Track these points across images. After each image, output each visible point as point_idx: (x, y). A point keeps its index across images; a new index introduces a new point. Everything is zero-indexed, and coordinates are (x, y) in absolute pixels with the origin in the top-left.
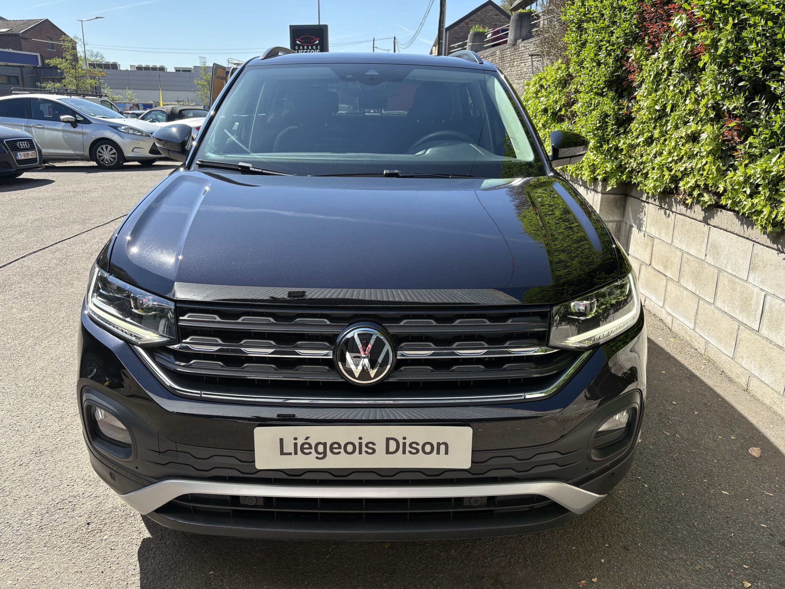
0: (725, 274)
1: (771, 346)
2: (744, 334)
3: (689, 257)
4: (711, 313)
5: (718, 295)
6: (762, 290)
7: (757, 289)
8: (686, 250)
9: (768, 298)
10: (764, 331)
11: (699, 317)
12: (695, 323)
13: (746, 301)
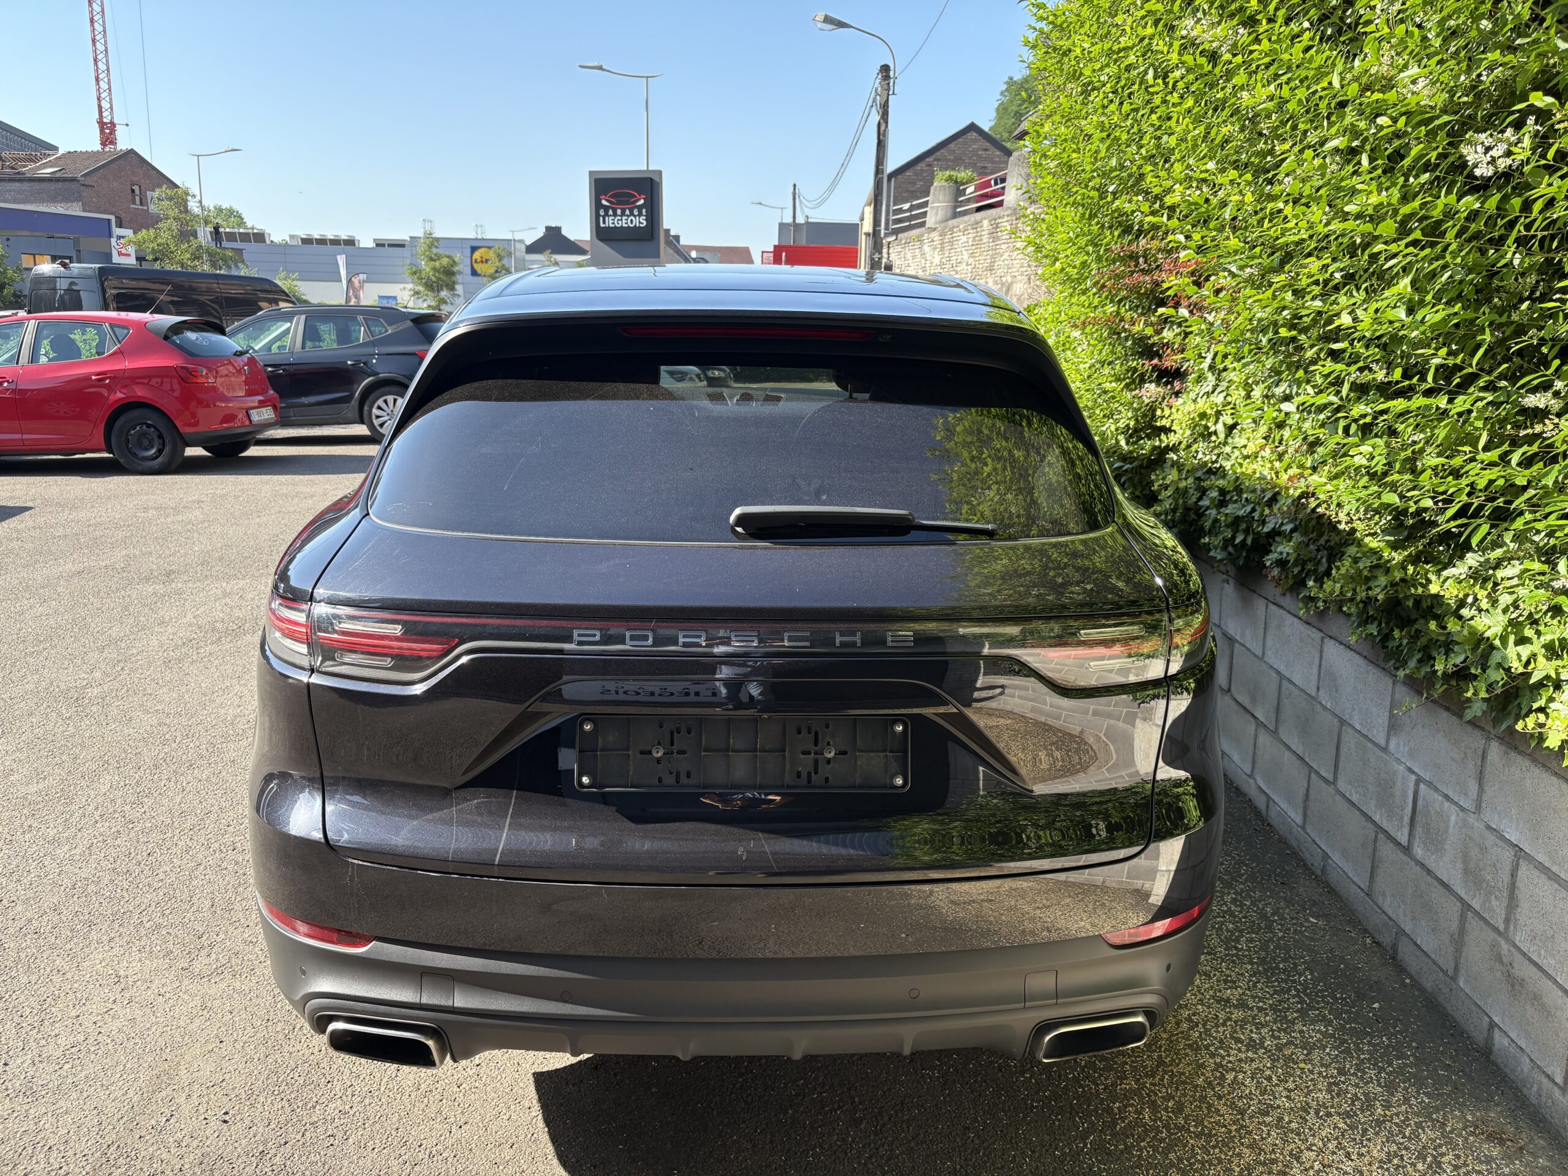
0: (1349, 730)
1: (1430, 880)
2: (1387, 850)
3: (1291, 686)
4: (1330, 801)
5: (1340, 769)
6: (1411, 770)
7: (1402, 769)
8: (1287, 674)
9: (1422, 786)
10: (1419, 851)
11: (1310, 804)
12: (1305, 815)
13: (1385, 788)
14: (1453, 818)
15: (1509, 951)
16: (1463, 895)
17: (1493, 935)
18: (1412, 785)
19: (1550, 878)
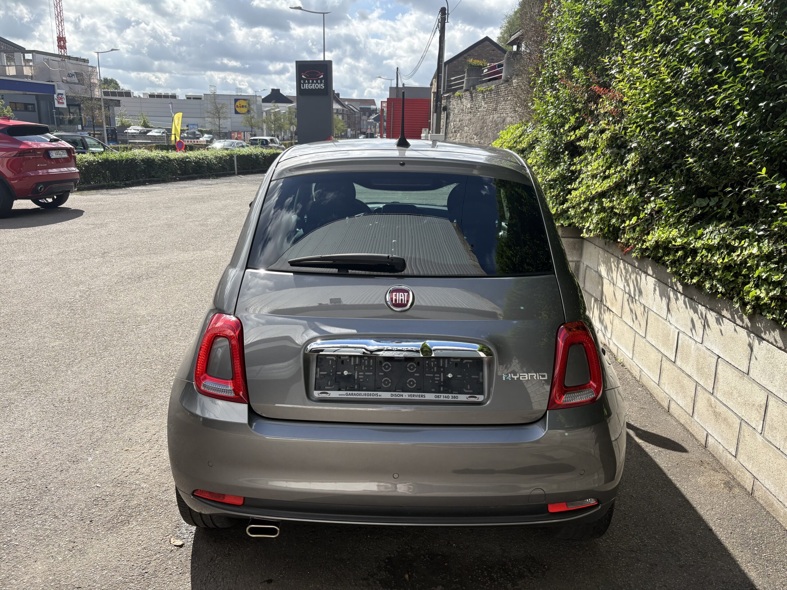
0: (652, 312)
1: (683, 375)
4: (644, 346)
5: (648, 331)
6: (676, 327)
7: (673, 327)
9: (680, 334)
10: (678, 363)
11: (635, 348)
12: (633, 353)
13: (666, 336)
14: (693, 347)
15: (715, 401)
16: (697, 380)
17: (708, 395)
18: (676, 334)
19: (731, 368)
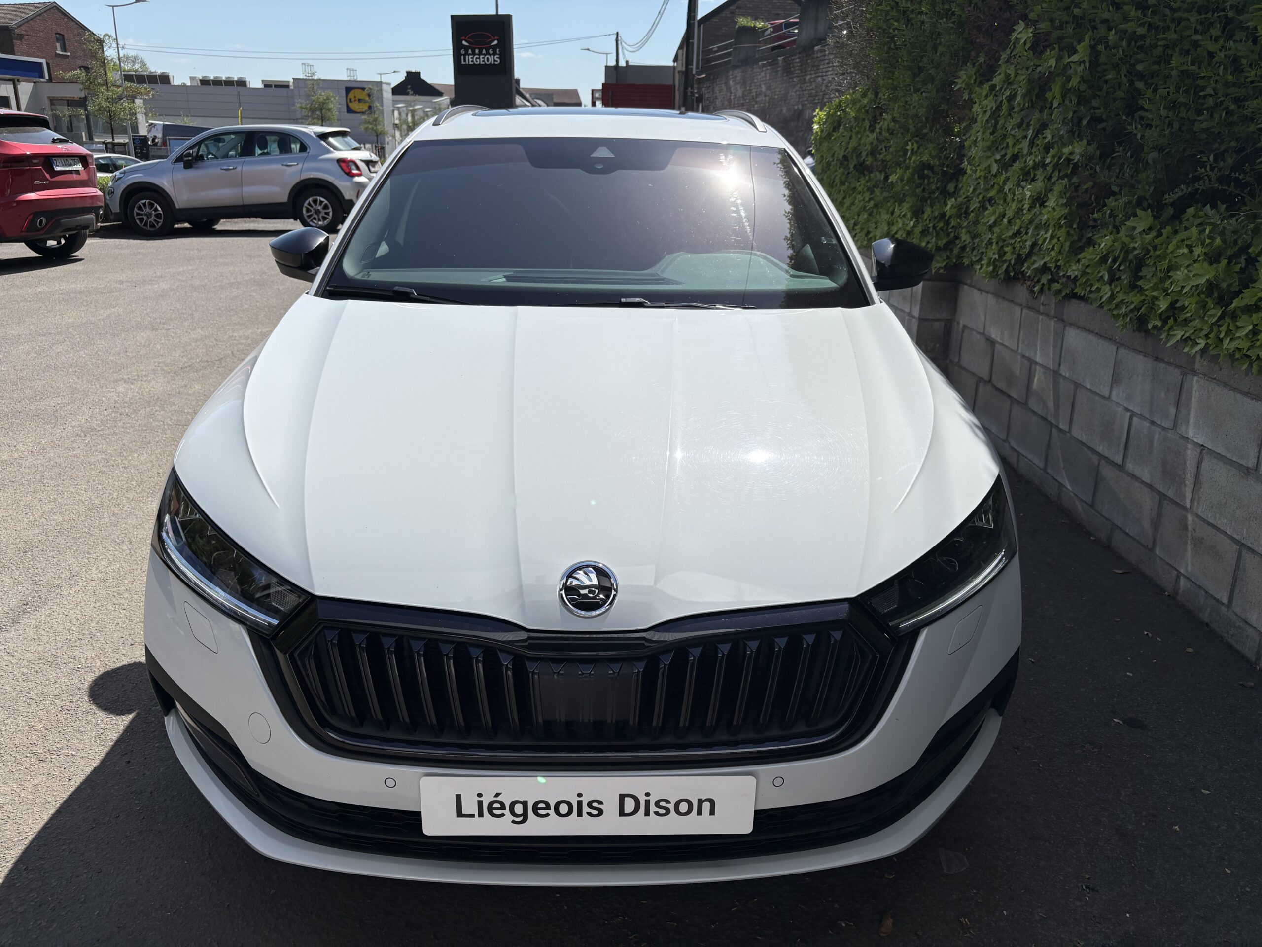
0: (1083, 390)
1: (1137, 484)
2: (1107, 472)
5: (1074, 420)
6: (1127, 410)
7: (1120, 409)
8: (1035, 359)
9: (1135, 419)
10: (1130, 466)
11: (1051, 451)
13: (1108, 425)
14: (1156, 437)
15: (1193, 521)
16: (1162, 490)
17: (1182, 512)
18: (1127, 420)
19: (1225, 463)
